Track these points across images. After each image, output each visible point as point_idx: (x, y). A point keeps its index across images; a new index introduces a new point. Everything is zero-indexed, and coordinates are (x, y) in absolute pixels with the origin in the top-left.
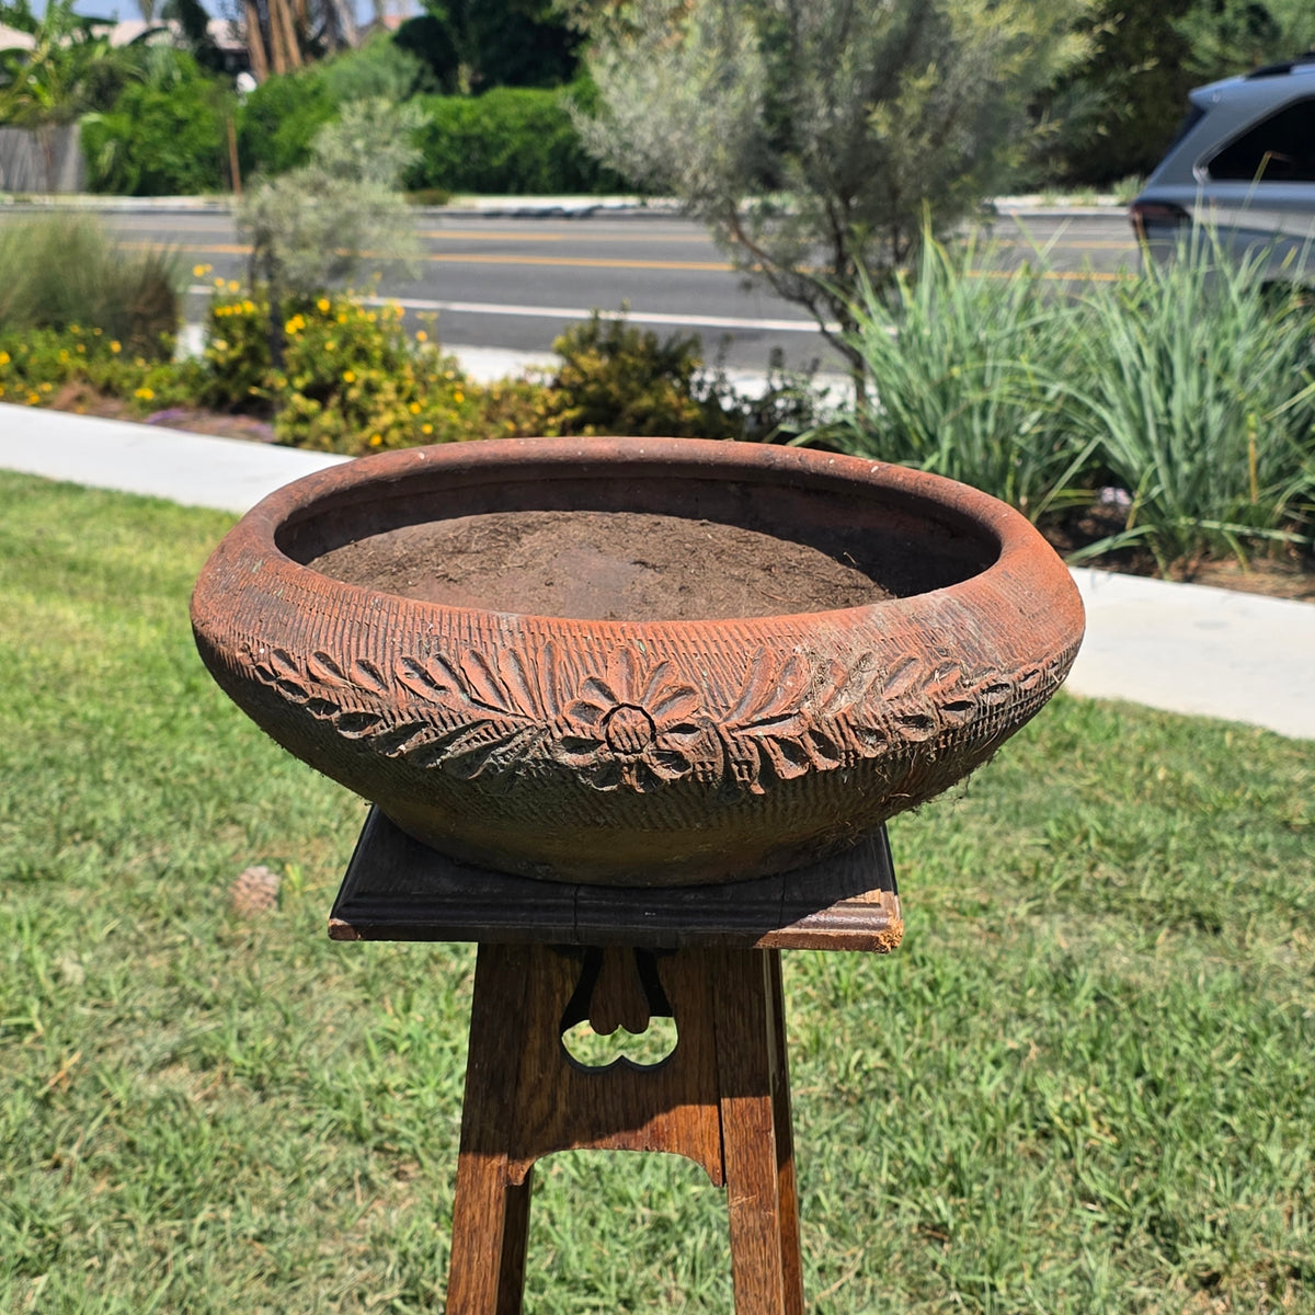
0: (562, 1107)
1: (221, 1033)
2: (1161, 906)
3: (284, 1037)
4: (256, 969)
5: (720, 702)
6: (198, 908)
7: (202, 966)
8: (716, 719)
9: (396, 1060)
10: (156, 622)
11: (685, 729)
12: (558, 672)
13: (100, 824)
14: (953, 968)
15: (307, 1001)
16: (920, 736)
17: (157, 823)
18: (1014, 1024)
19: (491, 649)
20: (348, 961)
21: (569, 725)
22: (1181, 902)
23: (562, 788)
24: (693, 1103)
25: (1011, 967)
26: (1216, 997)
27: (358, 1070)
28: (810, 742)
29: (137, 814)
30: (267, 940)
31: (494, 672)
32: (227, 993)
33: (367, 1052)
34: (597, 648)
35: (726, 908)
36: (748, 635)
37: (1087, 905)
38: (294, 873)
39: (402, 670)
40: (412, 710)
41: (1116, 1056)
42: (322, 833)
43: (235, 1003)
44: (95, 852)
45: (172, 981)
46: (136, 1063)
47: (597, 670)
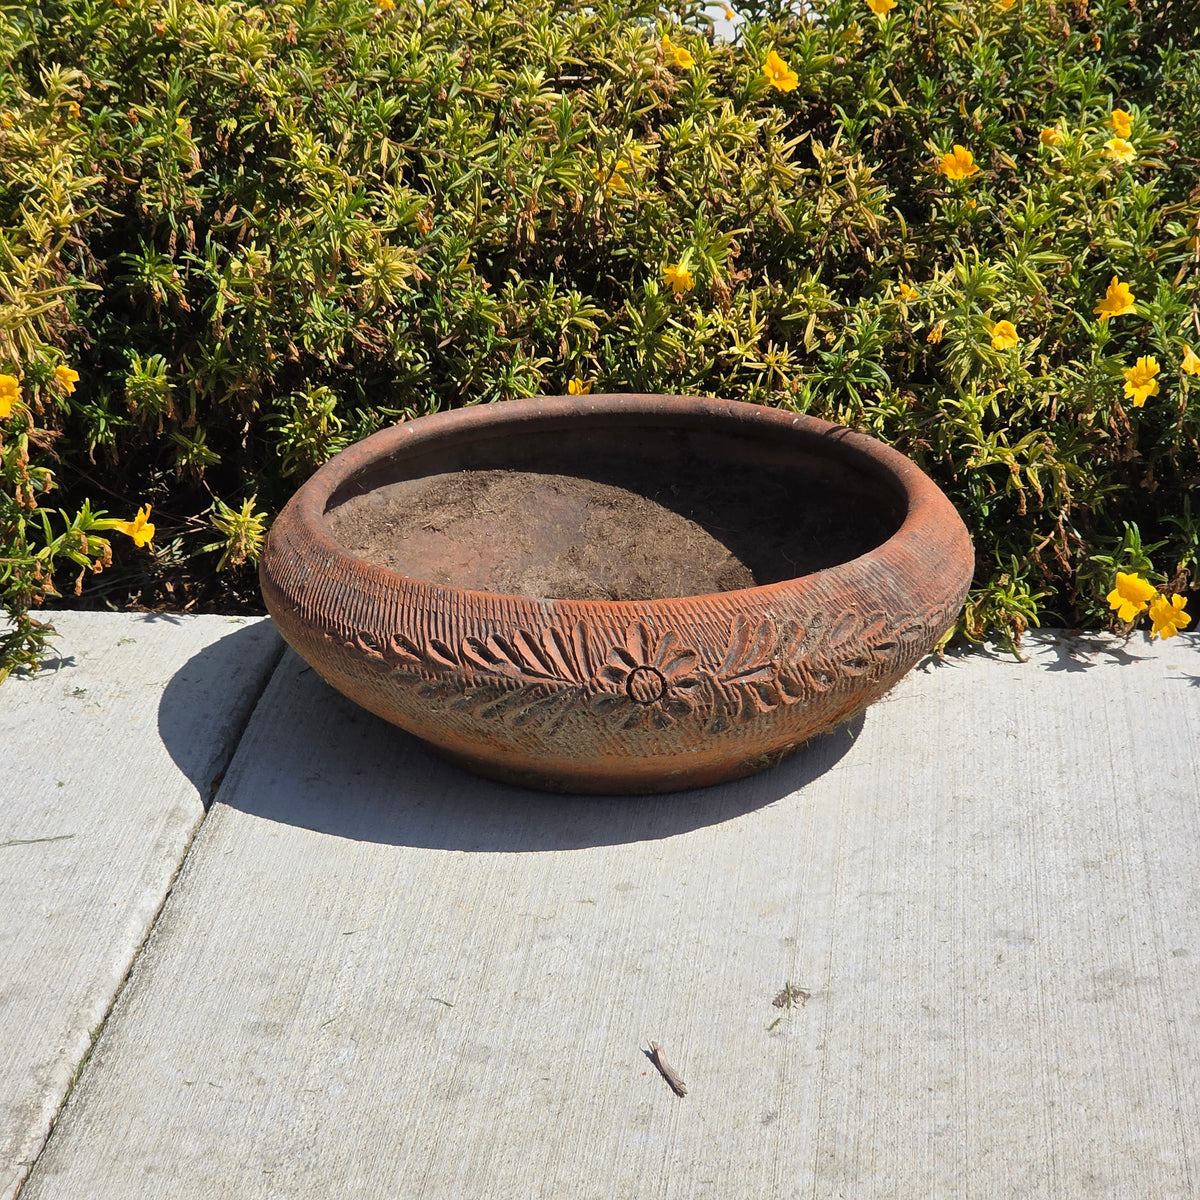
5: (713, 660)
8: (711, 673)
11: (687, 683)
12: (589, 645)
16: (857, 672)
19: (536, 630)
21: (601, 686)
28: (779, 685)
31: (539, 647)
36: (730, 607)
39: (468, 649)
40: (478, 678)
47: (620, 642)
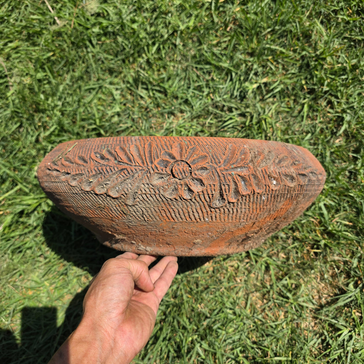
5: (217, 160)
8: (216, 166)
11: (203, 169)
12: (153, 150)
16: (291, 184)
19: (128, 145)
21: (157, 168)
28: (252, 179)
31: (128, 152)
34: (168, 143)
39: (93, 155)
40: (96, 168)
47: (168, 149)
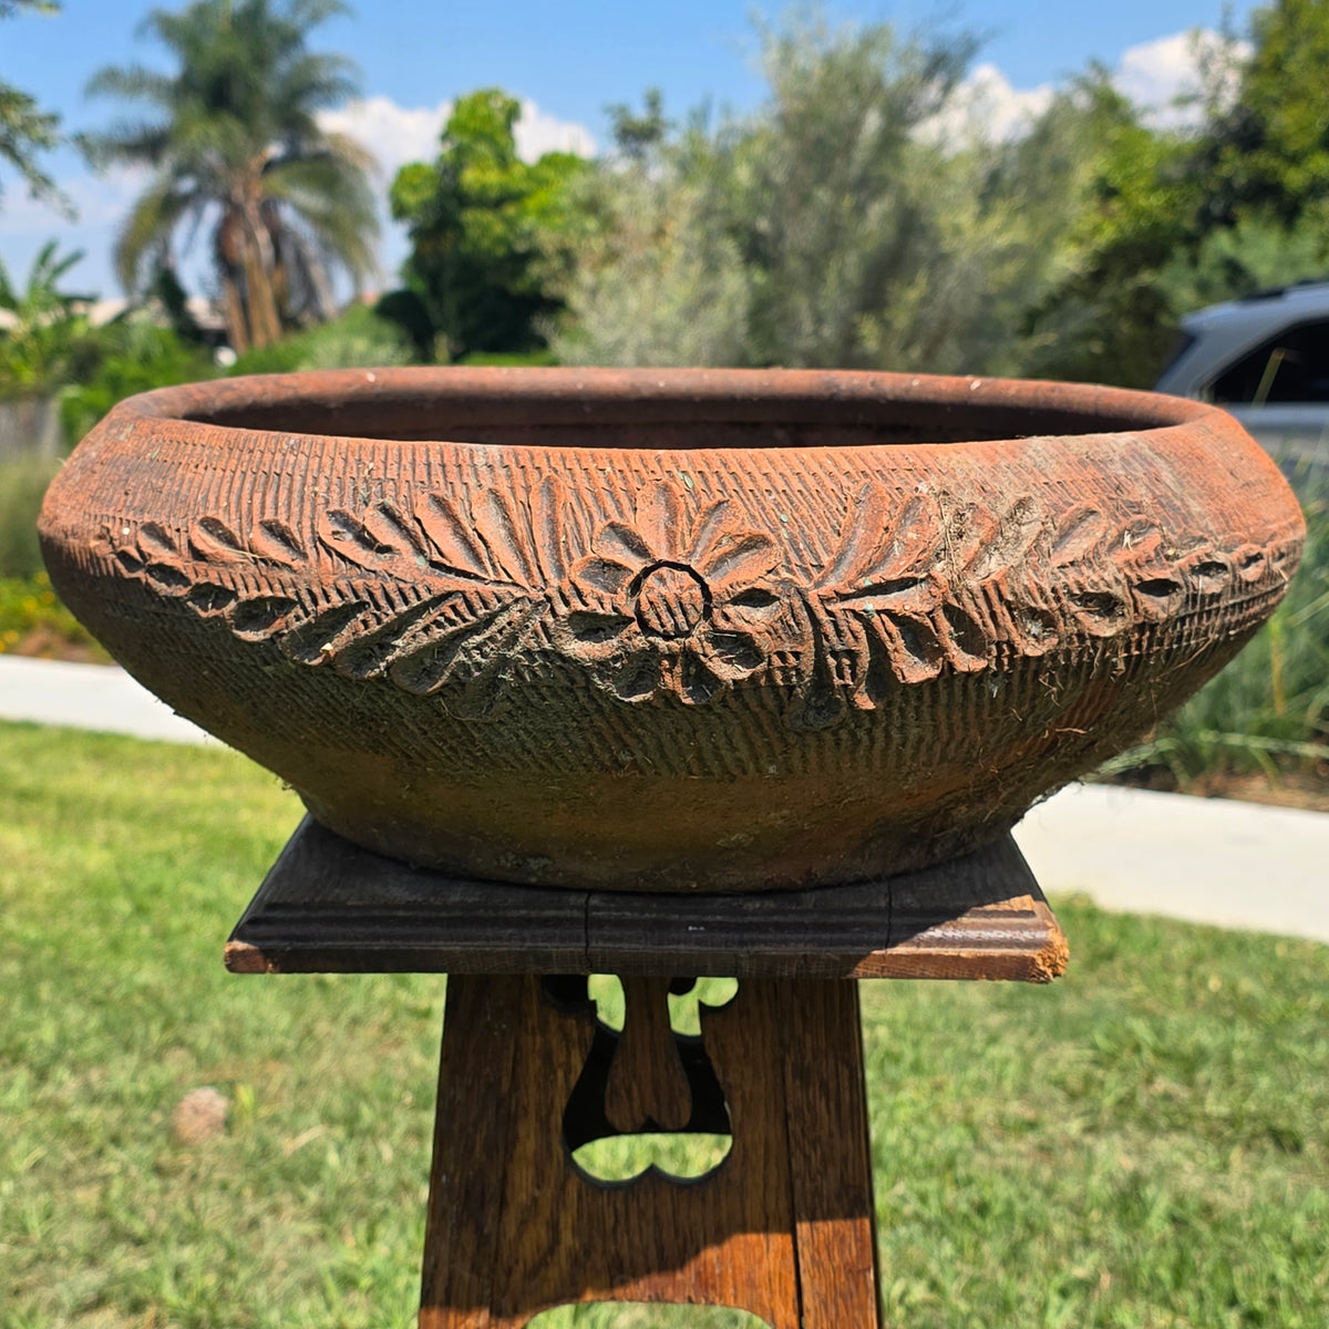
0: (567, 1238)
1: (154, 1269)
2: (1233, 1121)
3: (227, 1274)
4: (200, 1199)
5: (809, 558)
6: (136, 1137)
7: (138, 1197)
8: (803, 582)
9: (356, 1297)
10: (108, 845)
11: (756, 598)
12: (561, 517)
13: (31, 1047)
14: (1002, 1190)
15: (254, 1236)
16: (1105, 628)
17: (93, 1046)
18: (1079, 1252)
19: (461, 491)
20: (303, 1189)
21: (580, 594)
22: (1253, 1118)
23: (569, 699)
24: (756, 1230)
25: (1070, 1188)
26: (1310, 1218)
27: (313, 1313)
28: (945, 626)
29: (74, 1035)
30: (213, 1168)
31: (465, 522)
32: (163, 1226)
33: (323, 1291)
34: (619, 483)
35: (806, 920)
36: (848, 467)
37: (1147, 1122)
38: (246, 1095)
39: (326, 528)
40: (342, 584)
41: (1203, 1284)
42: (278, 1055)
43: (174, 1237)
44: (22, 1076)
45: (103, 1215)
46: (55, 1306)
47: (621, 514)
